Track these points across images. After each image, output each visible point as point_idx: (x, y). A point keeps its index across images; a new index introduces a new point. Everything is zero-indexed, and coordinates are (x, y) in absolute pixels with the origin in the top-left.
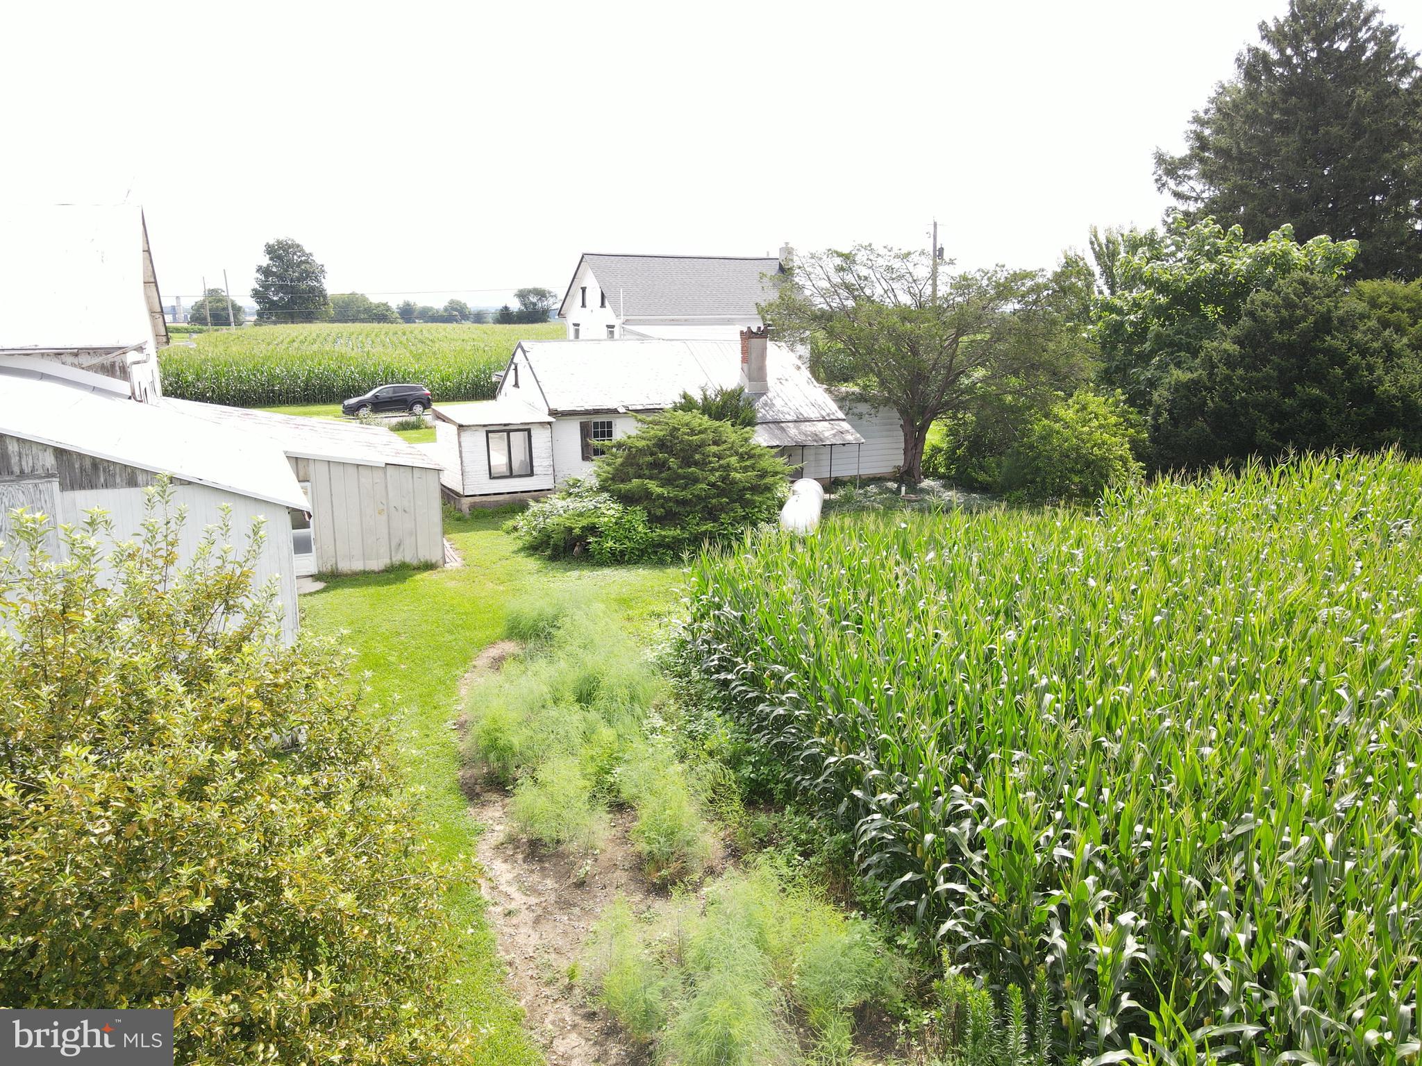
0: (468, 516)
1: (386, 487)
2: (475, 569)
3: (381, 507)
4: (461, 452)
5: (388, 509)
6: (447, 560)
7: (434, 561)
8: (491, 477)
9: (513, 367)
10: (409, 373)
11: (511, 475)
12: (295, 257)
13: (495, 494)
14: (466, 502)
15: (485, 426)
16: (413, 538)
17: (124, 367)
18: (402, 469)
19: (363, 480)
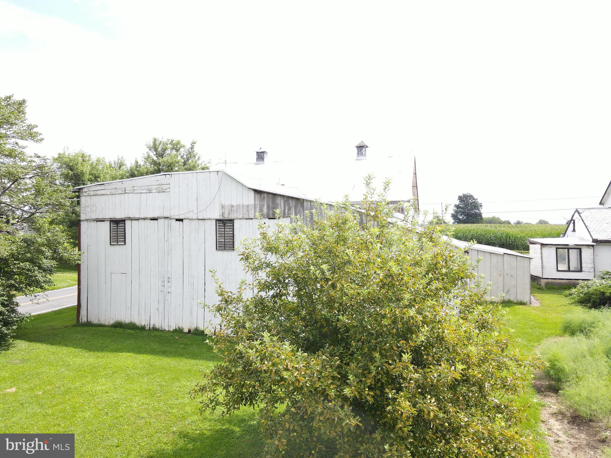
0: (544, 288)
1: (503, 264)
2: (547, 308)
3: (500, 273)
4: (542, 257)
5: (503, 274)
6: (532, 303)
7: (525, 302)
8: (558, 271)
9: (572, 222)
10: (518, 237)
11: (569, 270)
12: (470, 201)
13: (559, 279)
14: (543, 282)
15: (555, 245)
16: (515, 289)
17: (403, 209)
18: (511, 256)
19: (493, 260)
